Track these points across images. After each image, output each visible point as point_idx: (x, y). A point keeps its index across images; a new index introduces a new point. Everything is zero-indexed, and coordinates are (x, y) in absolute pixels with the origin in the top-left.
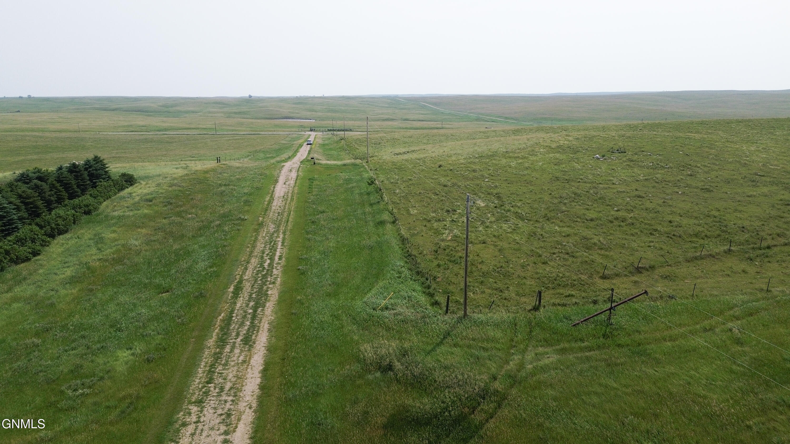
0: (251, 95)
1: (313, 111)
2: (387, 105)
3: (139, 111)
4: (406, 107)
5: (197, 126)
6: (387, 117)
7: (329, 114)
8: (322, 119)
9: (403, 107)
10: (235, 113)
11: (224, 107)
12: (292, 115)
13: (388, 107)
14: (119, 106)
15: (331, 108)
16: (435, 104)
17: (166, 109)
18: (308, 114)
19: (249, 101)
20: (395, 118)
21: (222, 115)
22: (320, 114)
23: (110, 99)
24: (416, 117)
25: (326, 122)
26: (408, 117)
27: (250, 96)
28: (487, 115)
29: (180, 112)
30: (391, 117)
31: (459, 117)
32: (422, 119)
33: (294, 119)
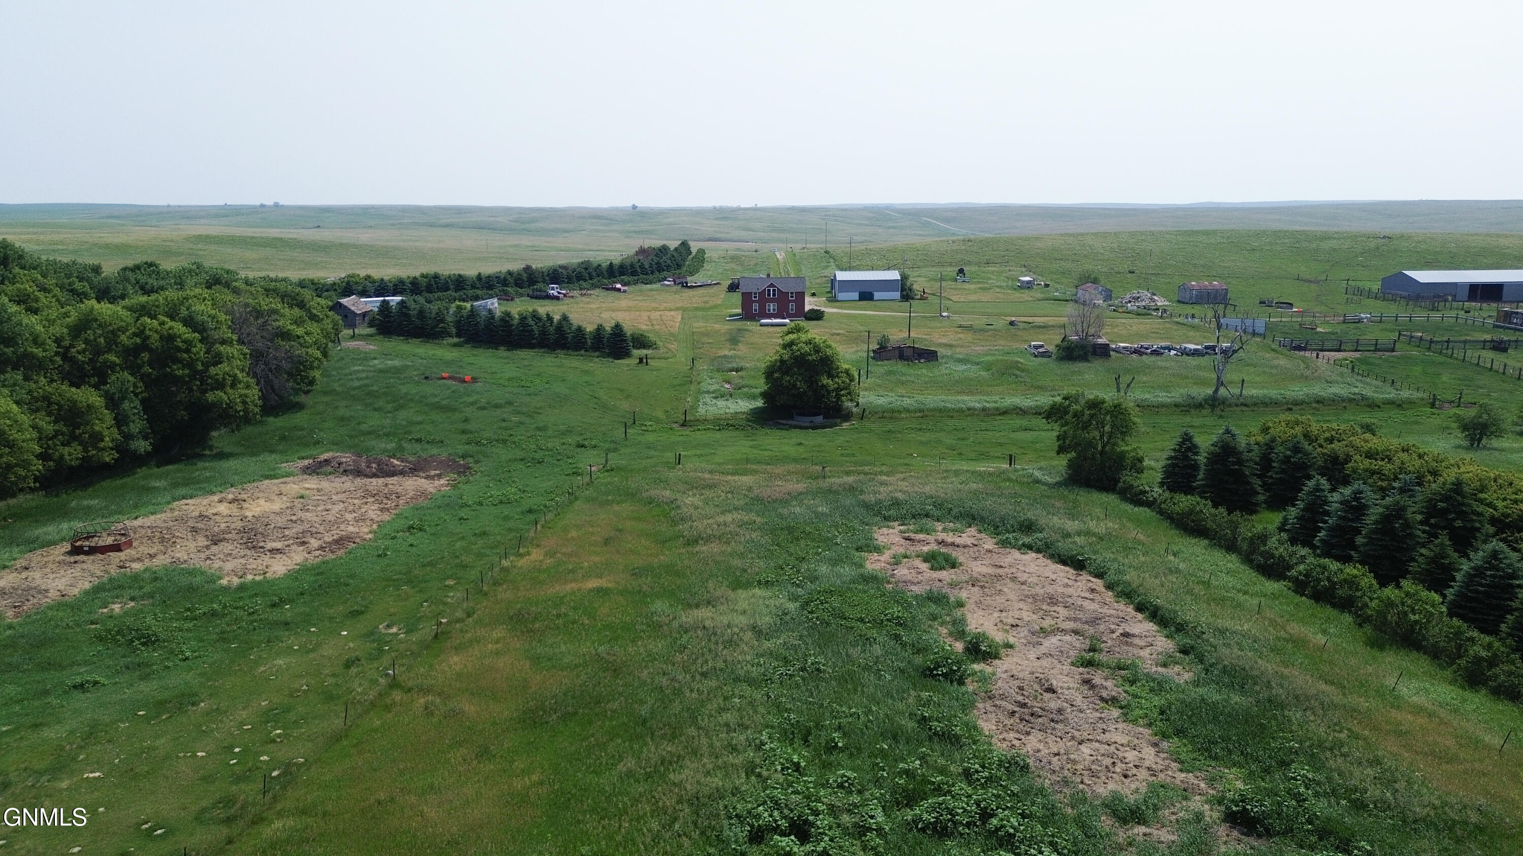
0: (636, 205)
1: (749, 230)
2: (867, 221)
7: (775, 235)
10: (635, 232)
12: (718, 236)
13: (867, 225)
15: (775, 225)
16: (947, 220)
18: (743, 234)
27: (634, 207)
33: (723, 241)
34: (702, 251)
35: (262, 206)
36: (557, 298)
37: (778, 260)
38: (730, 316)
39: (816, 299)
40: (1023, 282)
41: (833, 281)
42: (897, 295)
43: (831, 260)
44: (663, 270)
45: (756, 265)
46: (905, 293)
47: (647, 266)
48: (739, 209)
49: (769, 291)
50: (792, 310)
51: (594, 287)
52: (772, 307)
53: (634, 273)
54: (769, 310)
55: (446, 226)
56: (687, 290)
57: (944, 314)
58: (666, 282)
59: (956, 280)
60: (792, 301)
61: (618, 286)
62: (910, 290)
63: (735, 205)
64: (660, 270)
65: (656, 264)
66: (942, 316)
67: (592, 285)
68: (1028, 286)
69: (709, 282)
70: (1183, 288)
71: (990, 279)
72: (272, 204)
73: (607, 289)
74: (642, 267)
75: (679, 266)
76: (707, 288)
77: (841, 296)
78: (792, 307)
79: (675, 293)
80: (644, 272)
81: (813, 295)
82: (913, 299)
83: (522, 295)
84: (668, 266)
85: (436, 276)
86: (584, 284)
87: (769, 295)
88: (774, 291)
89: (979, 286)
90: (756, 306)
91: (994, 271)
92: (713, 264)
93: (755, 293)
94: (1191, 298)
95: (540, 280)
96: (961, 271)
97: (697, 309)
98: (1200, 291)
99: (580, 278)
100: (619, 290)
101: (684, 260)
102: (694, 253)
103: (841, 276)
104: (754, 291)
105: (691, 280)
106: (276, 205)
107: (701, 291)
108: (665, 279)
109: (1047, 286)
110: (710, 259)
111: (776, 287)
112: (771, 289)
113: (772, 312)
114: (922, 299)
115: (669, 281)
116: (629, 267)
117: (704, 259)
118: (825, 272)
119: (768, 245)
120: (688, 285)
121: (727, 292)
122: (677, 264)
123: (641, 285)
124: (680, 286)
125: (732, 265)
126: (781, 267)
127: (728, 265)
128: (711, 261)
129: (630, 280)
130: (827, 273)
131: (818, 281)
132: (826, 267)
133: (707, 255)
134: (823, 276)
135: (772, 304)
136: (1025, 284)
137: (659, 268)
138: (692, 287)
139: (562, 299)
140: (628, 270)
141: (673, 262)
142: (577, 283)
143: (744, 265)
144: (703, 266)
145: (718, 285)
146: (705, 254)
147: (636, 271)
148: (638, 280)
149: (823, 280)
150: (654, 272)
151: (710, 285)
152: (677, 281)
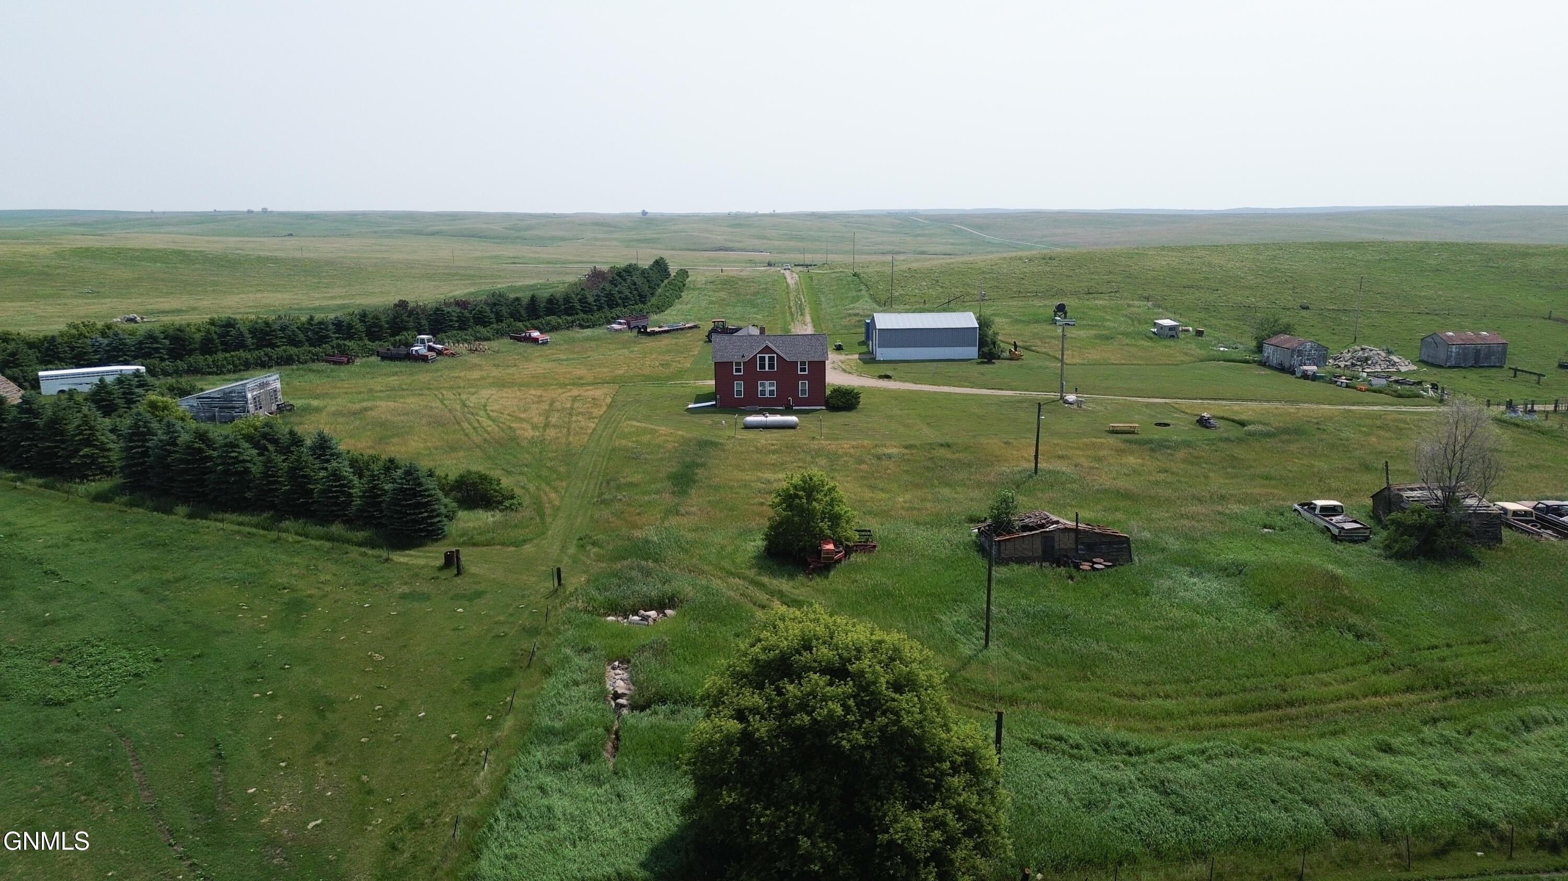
0: (645, 211)
1: (765, 238)
2: (890, 230)
3: (472, 236)
4: (926, 232)
6: (889, 248)
7: (792, 243)
8: (781, 252)
9: (919, 232)
12: (730, 245)
13: (893, 233)
15: (794, 233)
16: (980, 227)
17: (517, 234)
18: (755, 243)
19: (648, 220)
20: (903, 250)
22: (777, 243)
24: (941, 248)
25: (787, 256)
27: (644, 213)
29: (542, 238)
30: (897, 249)
32: (950, 252)
33: (734, 251)
34: (684, 273)
35: (250, 212)
36: (424, 359)
37: (788, 285)
38: (699, 399)
39: (843, 357)
40: (1162, 327)
41: (870, 327)
42: (972, 352)
43: (863, 287)
44: (617, 305)
45: (756, 293)
46: (986, 349)
47: (591, 299)
48: (756, 215)
49: (763, 359)
50: (803, 391)
51: (500, 334)
52: (768, 387)
53: (570, 311)
54: (763, 392)
55: (433, 234)
56: (644, 339)
57: (1071, 397)
58: (616, 326)
59: (1054, 322)
60: (803, 377)
61: (536, 334)
62: (994, 343)
63: (752, 211)
64: (612, 304)
65: (607, 296)
66: (1066, 402)
67: (498, 331)
68: (1171, 333)
69: (681, 325)
70: (1432, 341)
71: (1105, 320)
72: (260, 210)
73: (519, 339)
74: (583, 300)
75: (643, 299)
76: (677, 335)
77: (882, 353)
78: (803, 386)
79: (625, 345)
80: (587, 309)
81: (839, 348)
82: (999, 358)
83: (371, 353)
84: (625, 299)
85: (230, 324)
86: (484, 331)
87: (762, 366)
88: (771, 359)
89: (1093, 332)
90: (739, 387)
91: (1104, 307)
92: (696, 293)
93: (738, 364)
94: (1449, 357)
95: (411, 324)
96: (1061, 308)
97: (647, 378)
98: (1463, 347)
99: (481, 320)
100: (536, 340)
101: (653, 289)
102: (673, 274)
103: (885, 321)
104: (735, 359)
105: (655, 322)
106: (265, 211)
107: (665, 341)
108: (614, 320)
109: (1199, 333)
110: (692, 286)
111: (775, 353)
112: (767, 356)
113: (767, 395)
114: (1013, 358)
115: (620, 324)
116: (561, 301)
117: (684, 285)
118: (853, 308)
119: (783, 256)
120: (649, 330)
121: (706, 342)
122: (640, 295)
123: (577, 329)
124: (635, 331)
125: (723, 294)
126: (792, 298)
127: (717, 294)
128: (693, 289)
129: (559, 323)
130: (857, 311)
131: (845, 322)
132: (856, 299)
133: (689, 279)
134: (850, 315)
135: (767, 383)
136: (1167, 331)
137: (610, 303)
138: (654, 333)
139: (433, 360)
140: (560, 306)
141: (635, 292)
142: (470, 330)
143: (738, 295)
144: (681, 297)
145: (695, 330)
146: (688, 277)
147: (573, 308)
148: (573, 322)
149: (853, 321)
150: (600, 308)
151: (682, 329)
152: (633, 324)
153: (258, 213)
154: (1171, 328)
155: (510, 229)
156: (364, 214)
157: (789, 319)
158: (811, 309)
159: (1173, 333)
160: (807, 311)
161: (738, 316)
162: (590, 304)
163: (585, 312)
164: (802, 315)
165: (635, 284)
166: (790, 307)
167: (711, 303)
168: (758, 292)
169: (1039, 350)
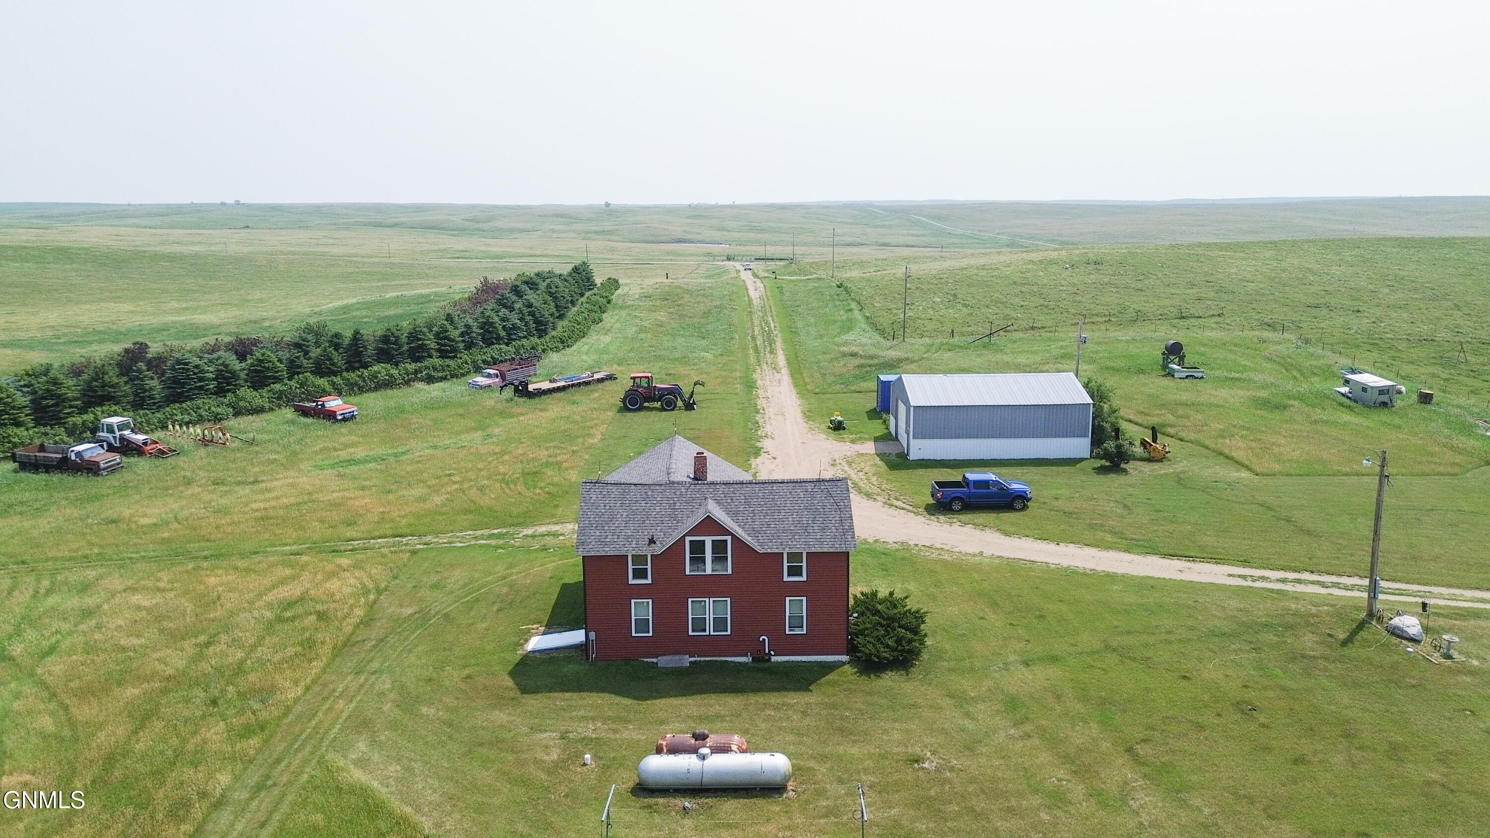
0: (609, 202)
1: (723, 229)
2: (851, 221)
3: (433, 228)
4: (886, 223)
5: (545, 252)
6: (849, 240)
7: (751, 235)
8: (741, 243)
9: (879, 223)
10: (596, 232)
11: (572, 223)
13: (851, 224)
14: (397, 220)
15: (753, 224)
16: (939, 218)
17: (476, 226)
18: (716, 235)
19: (609, 211)
20: (864, 242)
21: (573, 235)
22: (736, 235)
23: (377, 208)
24: (902, 240)
25: (748, 248)
26: (887, 240)
27: (607, 205)
28: (1028, 239)
29: (501, 230)
30: (858, 240)
31: (978, 241)
32: (913, 244)
33: (693, 242)
34: (613, 284)
36: (93, 468)
37: (750, 300)
39: (847, 448)
40: (1365, 388)
42: (1080, 446)
43: (854, 305)
44: (499, 339)
45: (706, 314)
46: (1105, 444)
47: (455, 333)
49: (698, 547)
50: (796, 620)
52: (712, 613)
54: (700, 624)
56: (520, 406)
58: (481, 380)
59: (1169, 373)
60: (796, 589)
61: (337, 400)
68: (1382, 400)
69: (587, 375)
74: (441, 336)
77: (921, 448)
78: (796, 609)
84: (512, 330)
86: (257, 397)
87: (698, 563)
88: (718, 547)
89: (1242, 393)
90: (641, 610)
92: (624, 313)
93: (639, 559)
96: (1175, 350)
100: (331, 414)
101: (561, 310)
102: (597, 287)
104: (630, 550)
107: (554, 410)
108: (483, 368)
109: (1425, 398)
110: (620, 302)
111: (728, 532)
112: (708, 541)
113: (710, 630)
114: (1153, 457)
115: (489, 376)
116: (404, 339)
117: (609, 302)
118: (845, 344)
119: (743, 248)
120: (531, 388)
121: (620, 410)
122: (538, 322)
123: (420, 385)
124: (509, 392)
125: (661, 316)
126: (756, 322)
127: (653, 315)
128: (621, 308)
129: (392, 376)
130: (854, 349)
131: (838, 367)
132: (848, 326)
133: (619, 292)
134: (844, 355)
135: (709, 602)
136: (1375, 396)
137: (488, 336)
138: (540, 393)
139: (113, 469)
140: (401, 346)
141: (528, 318)
142: (230, 396)
143: (682, 316)
144: (601, 320)
145: (607, 383)
146: (617, 288)
147: (422, 347)
148: (416, 372)
149: (850, 366)
150: (469, 346)
151: (587, 383)
152: (510, 376)
153: (231, 205)
154: (1383, 391)
155: (470, 221)
156: (331, 206)
157: (753, 360)
158: (784, 341)
159: (1384, 398)
160: (779, 344)
161: (677, 355)
162: (453, 340)
163: (443, 354)
164: (771, 352)
165: (530, 306)
166: (754, 338)
167: (642, 330)
168: (709, 312)
169: (1183, 434)
